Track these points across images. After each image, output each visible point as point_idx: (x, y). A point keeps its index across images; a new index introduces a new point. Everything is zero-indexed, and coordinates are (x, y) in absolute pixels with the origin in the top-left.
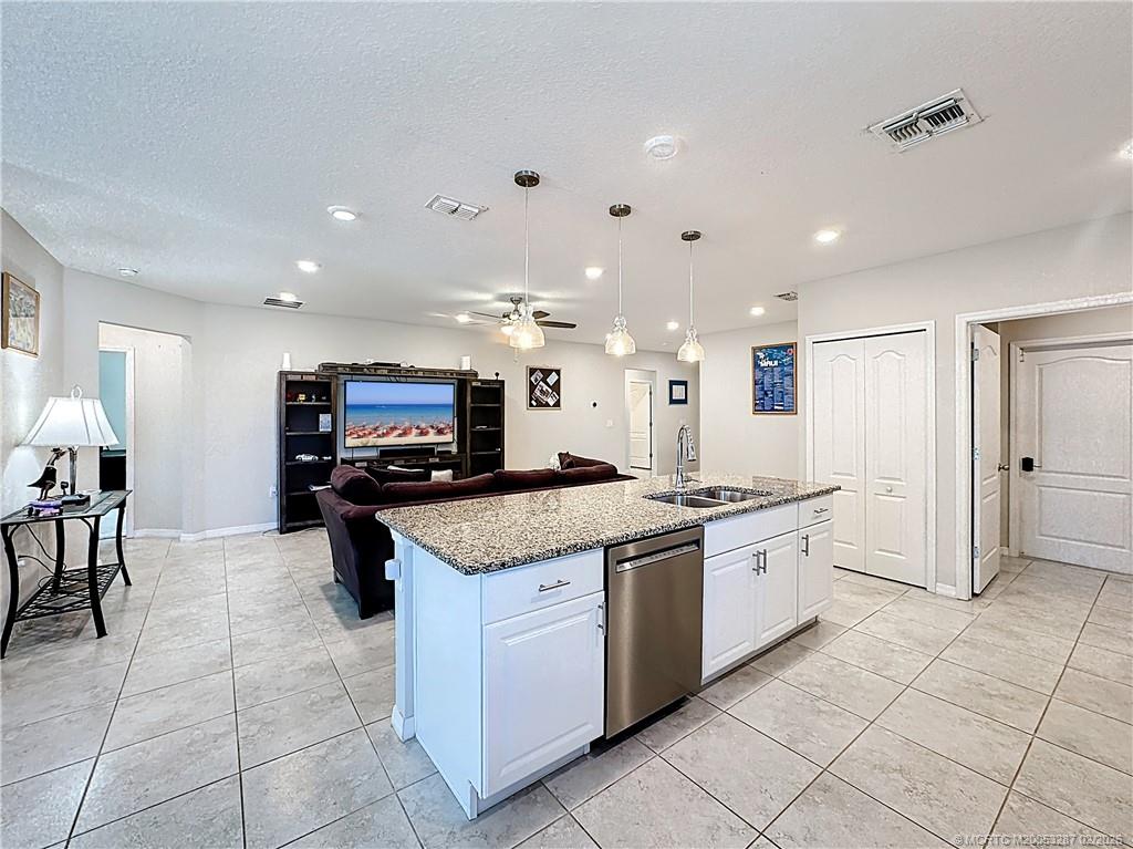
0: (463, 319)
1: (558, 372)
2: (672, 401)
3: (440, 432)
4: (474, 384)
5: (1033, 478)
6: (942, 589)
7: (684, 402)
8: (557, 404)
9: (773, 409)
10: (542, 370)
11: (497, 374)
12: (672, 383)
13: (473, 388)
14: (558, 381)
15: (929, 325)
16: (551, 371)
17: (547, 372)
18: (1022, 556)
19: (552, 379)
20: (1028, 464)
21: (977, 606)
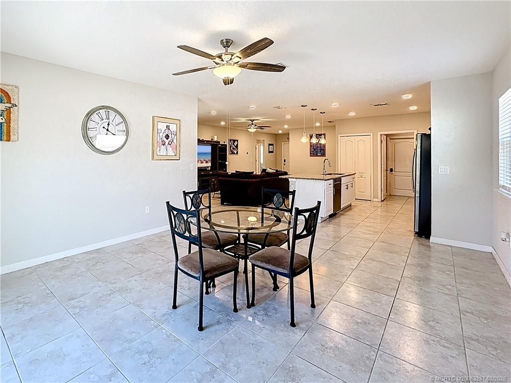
0: (223, 123)
1: (237, 141)
2: (270, 152)
3: (207, 162)
4: (219, 146)
5: (392, 174)
6: (375, 200)
7: (272, 152)
8: (237, 153)
9: (317, 155)
10: (233, 140)
11: (224, 142)
12: (270, 145)
13: (219, 147)
14: (237, 145)
15: (371, 134)
16: (235, 140)
17: (234, 141)
18: (390, 195)
19: (236, 143)
20: (391, 170)
21: (383, 203)
